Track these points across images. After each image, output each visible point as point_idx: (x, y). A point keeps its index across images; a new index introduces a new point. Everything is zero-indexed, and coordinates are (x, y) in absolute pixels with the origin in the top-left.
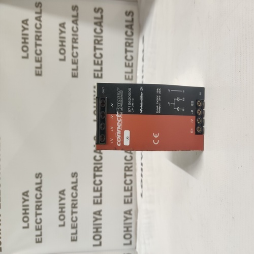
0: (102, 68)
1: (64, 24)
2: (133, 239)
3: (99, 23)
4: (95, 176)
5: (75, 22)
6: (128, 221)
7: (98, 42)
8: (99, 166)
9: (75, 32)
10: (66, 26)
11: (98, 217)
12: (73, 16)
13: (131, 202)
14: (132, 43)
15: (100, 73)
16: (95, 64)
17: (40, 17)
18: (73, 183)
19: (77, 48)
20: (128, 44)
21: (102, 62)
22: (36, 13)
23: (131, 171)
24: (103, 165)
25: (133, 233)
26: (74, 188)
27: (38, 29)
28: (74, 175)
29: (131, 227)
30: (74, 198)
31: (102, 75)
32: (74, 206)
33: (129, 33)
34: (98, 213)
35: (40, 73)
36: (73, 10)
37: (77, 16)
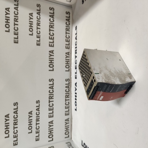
0: (53, 41)
1: (32, 14)
2: (69, 134)
3: (52, 15)
4: (50, 102)
5: (38, 13)
6: (67, 125)
7: (51, 26)
8: (52, 96)
9: (39, 19)
10: (33, 15)
11: (51, 124)
12: (37, 10)
13: (69, 114)
14: (69, 29)
15: (52, 44)
16: (50, 39)
17: (17, 8)
18: (37, 107)
19: (40, 29)
20: (67, 30)
21: (53, 37)
22: (15, 5)
23: (69, 97)
24: (54, 95)
25: (69, 131)
26: (38, 110)
27: (16, 15)
28: (38, 102)
29: (69, 128)
30: (38, 115)
31: (53, 45)
32: (38, 120)
33: (68, 23)
34: (51, 122)
35: (17, 41)
36: (38, 6)
37: (40, 10)
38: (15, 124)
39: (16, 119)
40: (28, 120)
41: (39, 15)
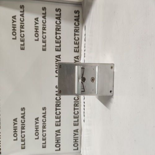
0: (60, 45)
1: (38, 18)
2: (79, 146)
3: (59, 18)
4: (56, 109)
5: (44, 17)
6: (76, 136)
7: (58, 29)
8: (59, 103)
9: (44, 23)
10: (38, 20)
11: (58, 133)
12: (43, 14)
13: (78, 125)
14: (79, 30)
15: (59, 48)
16: (56, 43)
17: (23, 14)
18: (43, 113)
19: (45, 33)
20: (76, 31)
21: (60, 41)
22: (21, 12)
23: (78, 106)
24: (61, 103)
25: (79, 143)
26: (44, 117)
27: (22, 22)
28: (44, 109)
29: (78, 139)
30: (44, 122)
31: (60, 49)
32: (44, 127)
33: (77, 24)
34: (58, 131)
35: (23, 48)
36: (43, 10)
37: (45, 14)
38: (23, 128)
39: (23, 123)
40: (35, 126)
41: (45, 18)
